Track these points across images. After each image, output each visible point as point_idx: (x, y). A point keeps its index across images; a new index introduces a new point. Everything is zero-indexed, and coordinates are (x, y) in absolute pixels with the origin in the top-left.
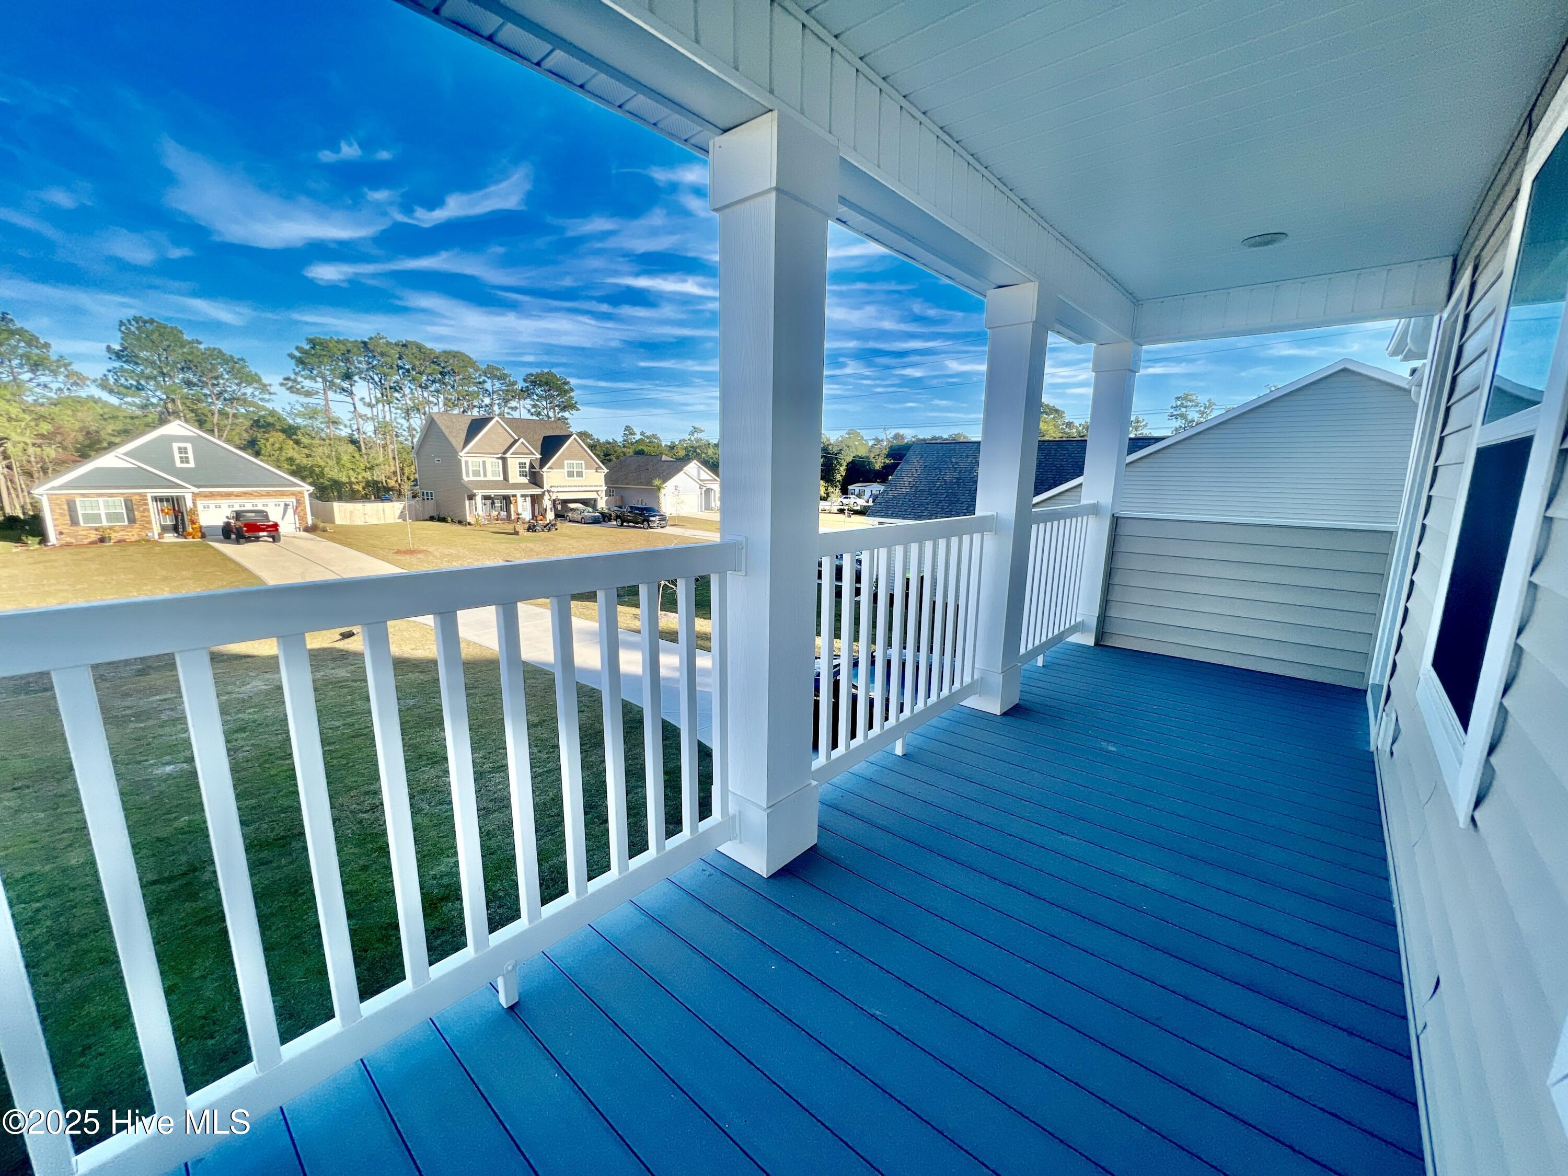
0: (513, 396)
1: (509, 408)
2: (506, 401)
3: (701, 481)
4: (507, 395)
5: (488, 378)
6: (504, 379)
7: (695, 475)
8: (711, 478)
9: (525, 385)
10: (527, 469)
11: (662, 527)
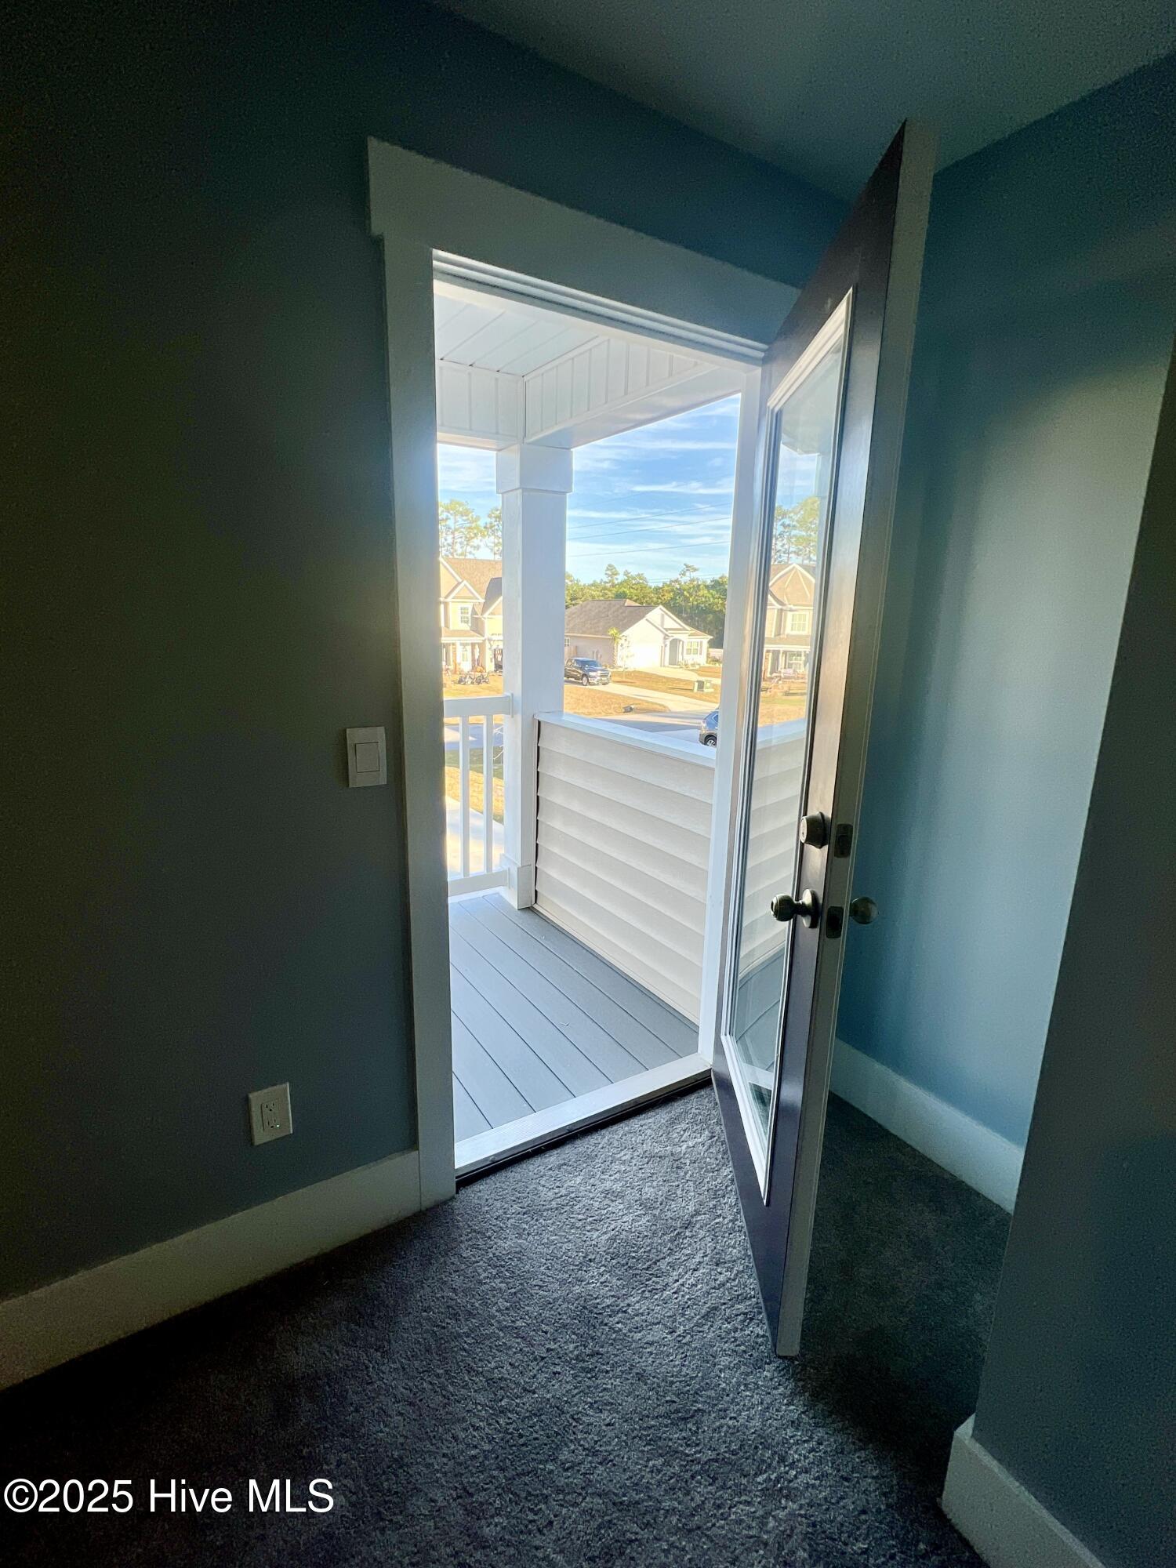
0: (475, 534)
1: (471, 547)
2: (469, 540)
3: (667, 630)
4: (469, 532)
5: (451, 514)
6: (466, 516)
7: (658, 623)
8: (679, 627)
9: (488, 520)
10: (469, 615)
11: (604, 684)
